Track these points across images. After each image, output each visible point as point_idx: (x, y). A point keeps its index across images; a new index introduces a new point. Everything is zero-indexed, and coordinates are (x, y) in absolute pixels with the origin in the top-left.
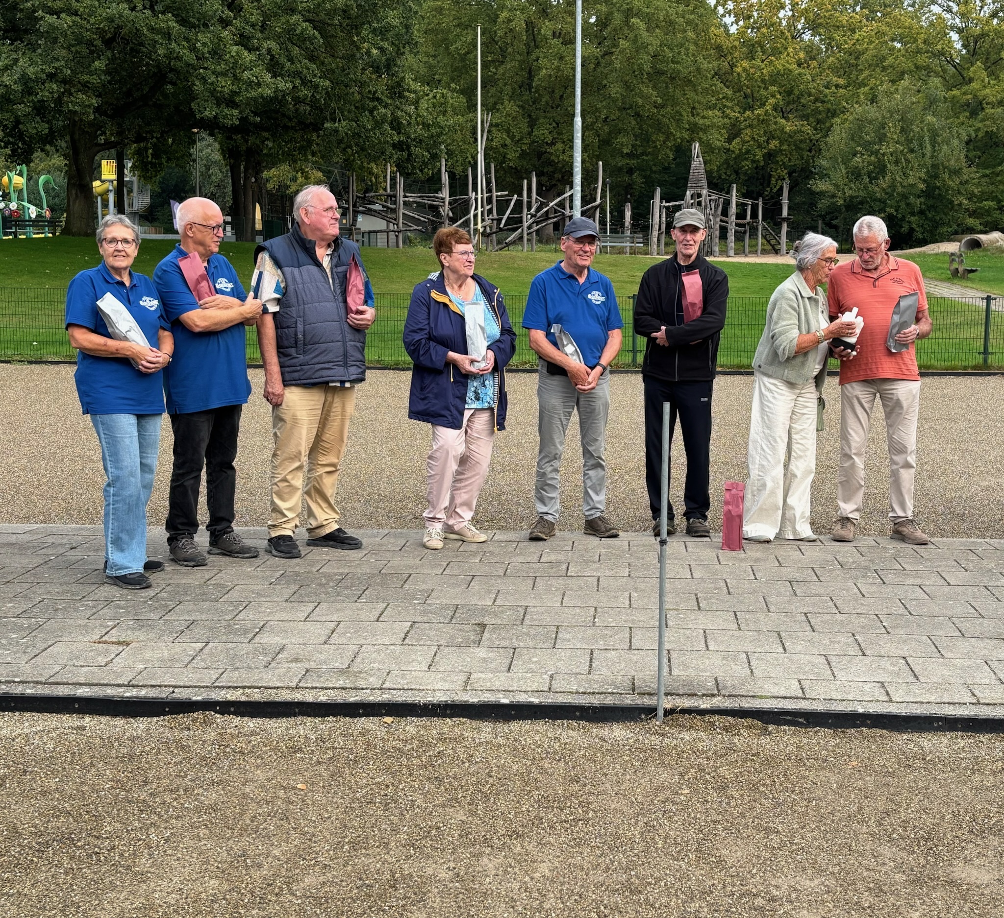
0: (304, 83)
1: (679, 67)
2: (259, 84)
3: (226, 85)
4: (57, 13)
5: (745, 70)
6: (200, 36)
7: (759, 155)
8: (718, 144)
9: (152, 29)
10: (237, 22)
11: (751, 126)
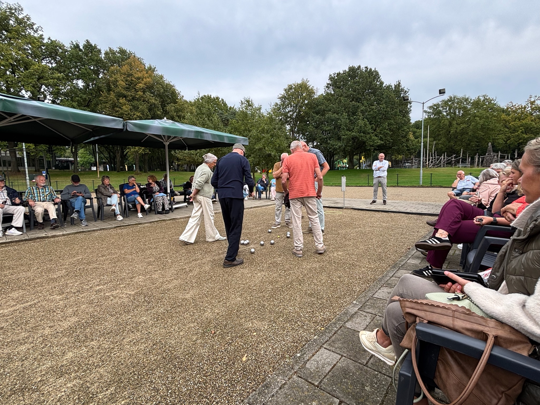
0: (388, 141)
1: (489, 126)
2: (377, 143)
3: (371, 143)
4: (344, 135)
5: (512, 124)
6: (368, 136)
7: (516, 144)
8: (501, 142)
9: (359, 136)
10: (375, 132)
11: (514, 137)
